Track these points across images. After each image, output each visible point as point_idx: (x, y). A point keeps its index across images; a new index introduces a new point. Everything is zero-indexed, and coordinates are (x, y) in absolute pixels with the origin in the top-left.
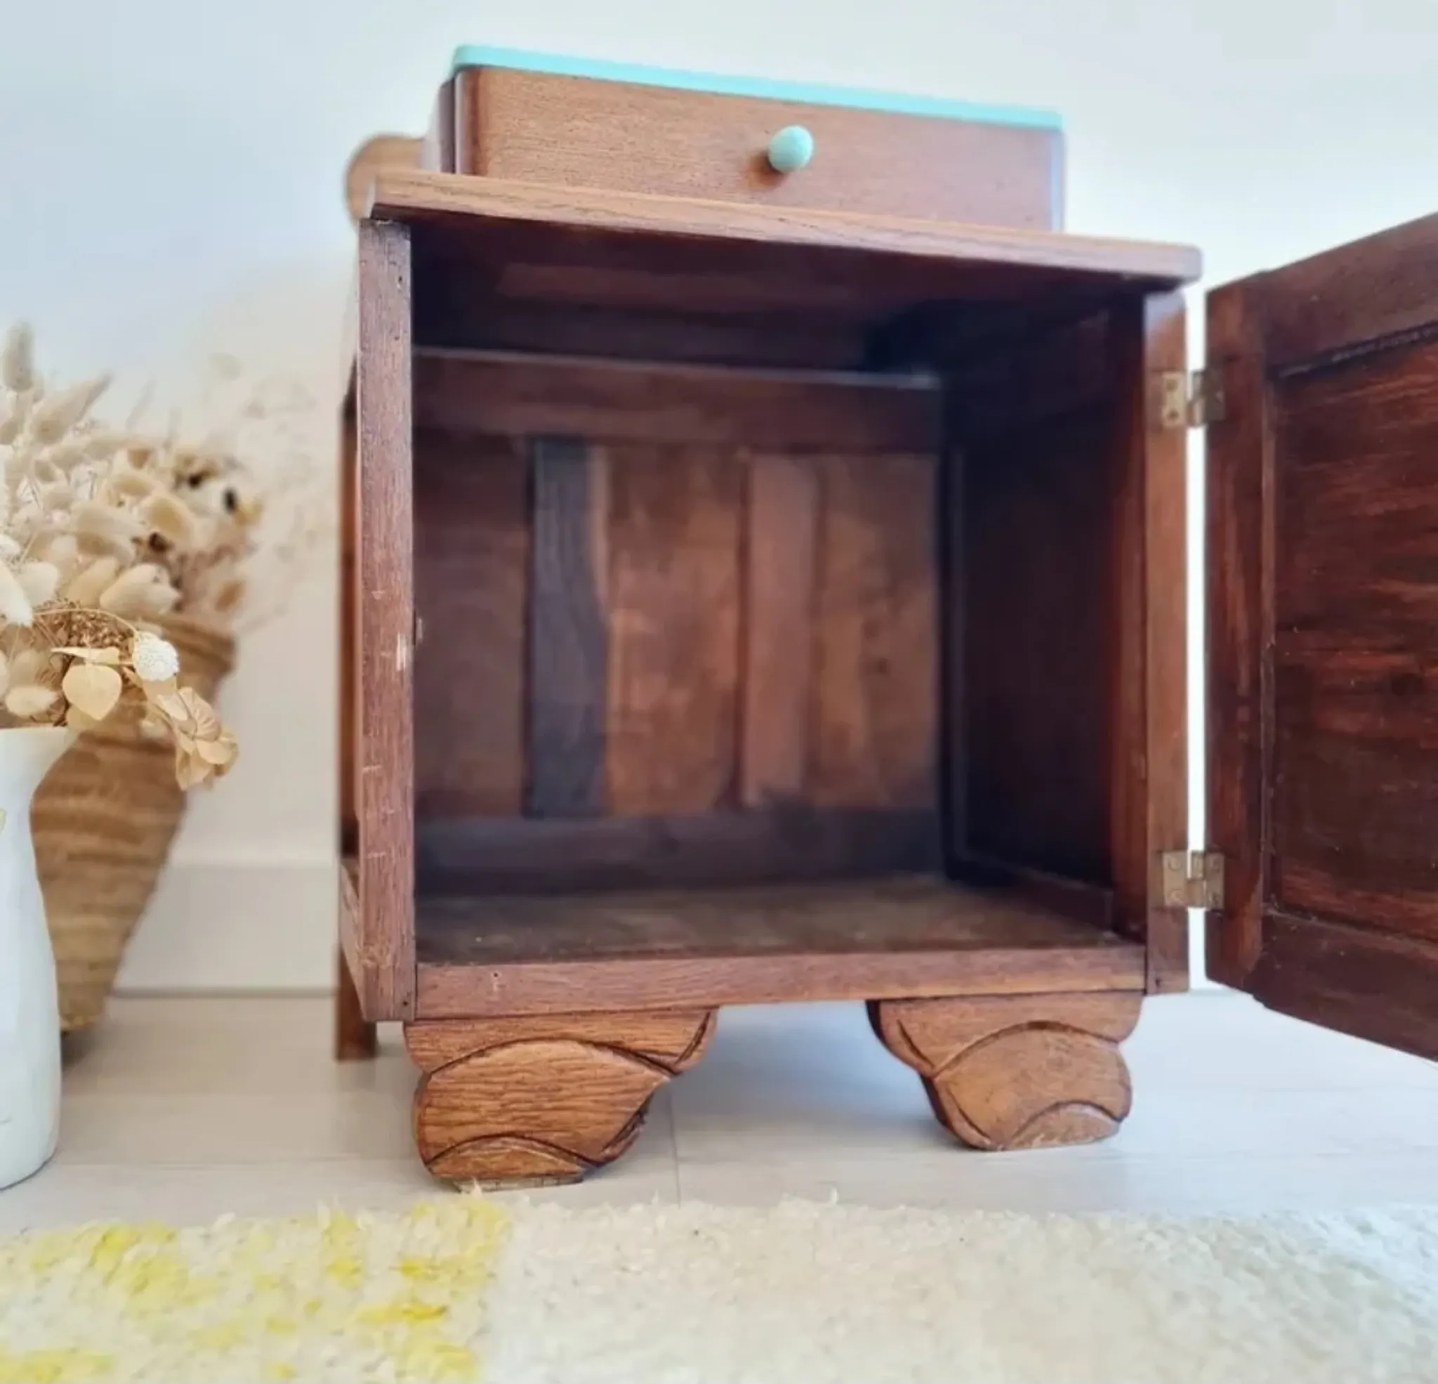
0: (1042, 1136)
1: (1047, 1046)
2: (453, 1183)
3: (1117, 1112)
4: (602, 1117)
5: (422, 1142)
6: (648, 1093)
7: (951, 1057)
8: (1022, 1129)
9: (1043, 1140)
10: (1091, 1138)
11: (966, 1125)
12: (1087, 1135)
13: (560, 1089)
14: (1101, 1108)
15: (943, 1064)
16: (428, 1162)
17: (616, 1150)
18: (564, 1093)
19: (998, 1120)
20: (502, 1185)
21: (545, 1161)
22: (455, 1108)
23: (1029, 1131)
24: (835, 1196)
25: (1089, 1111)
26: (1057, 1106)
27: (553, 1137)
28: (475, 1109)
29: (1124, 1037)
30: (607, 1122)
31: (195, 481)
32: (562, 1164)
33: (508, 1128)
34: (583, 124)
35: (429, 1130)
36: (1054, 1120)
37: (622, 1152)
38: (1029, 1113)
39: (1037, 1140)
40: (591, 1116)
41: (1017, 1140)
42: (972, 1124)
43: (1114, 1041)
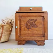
7: (37, 42)
9: (41, 45)
10: (43, 45)
16: (18, 44)
17: (24, 44)
19: (39, 44)
21: (22, 44)
29: (44, 42)
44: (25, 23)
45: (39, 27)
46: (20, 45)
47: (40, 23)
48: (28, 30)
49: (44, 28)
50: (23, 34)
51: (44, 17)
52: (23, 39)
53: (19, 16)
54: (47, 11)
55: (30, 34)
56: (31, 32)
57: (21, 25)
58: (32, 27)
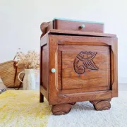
3: (109, 107)
15: (95, 104)
16: (53, 113)
27: (63, 111)
29: (110, 101)
32: (64, 113)
38: (102, 108)
39: (103, 110)
44: (73, 60)
46: (60, 114)
48: (79, 77)
50: (68, 87)
53: (59, 42)
54: (116, 35)
56: (86, 81)
57: (63, 65)
58: (87, 70)
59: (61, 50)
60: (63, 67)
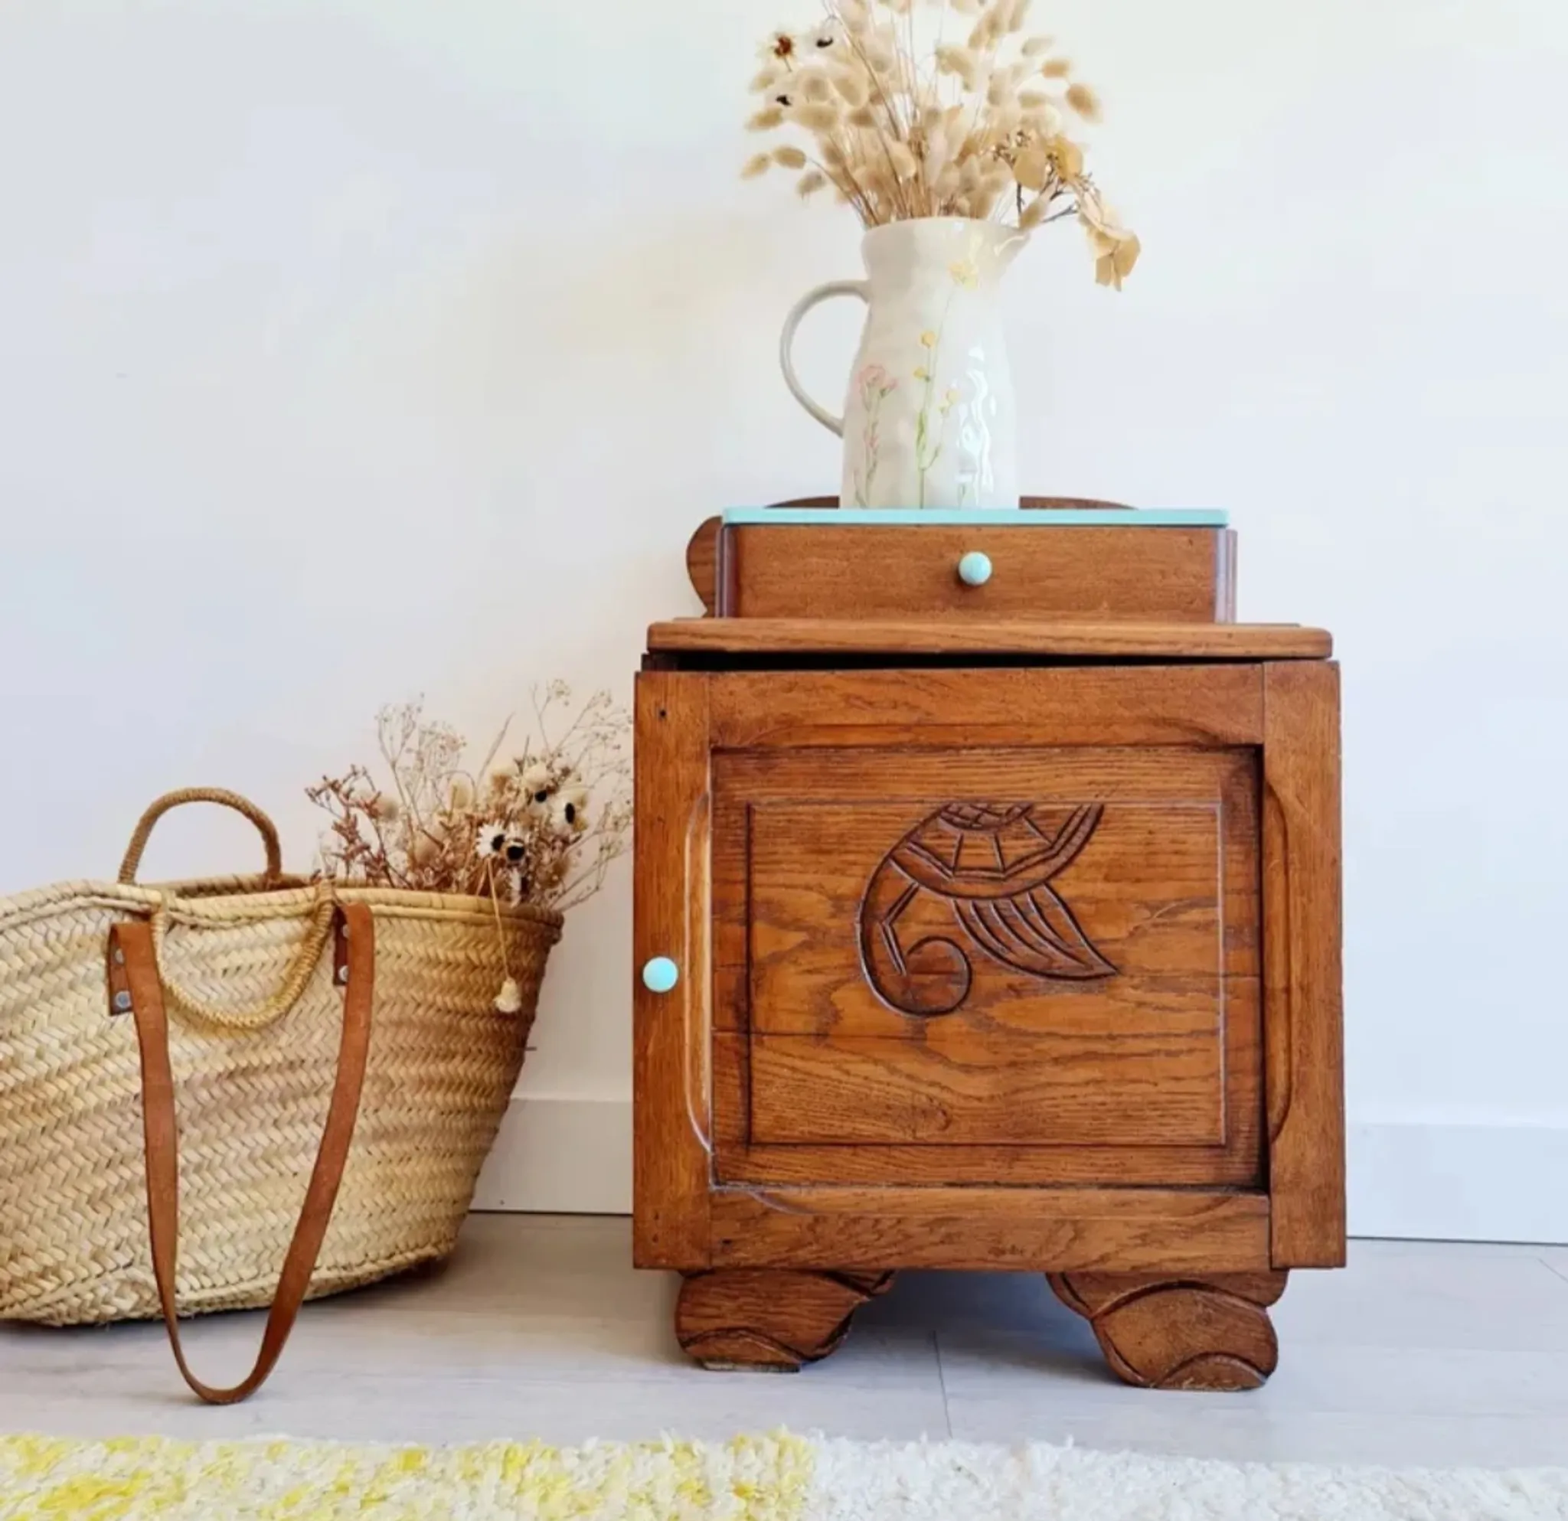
0: (1192, 1379)
1: (1196, 1303)
2: (700, 1363)
3: (1264, 1367)
4: (814, 1323)
5: (679, 1329)
6: (851, 1308)
7: (1107, 1305)
8: (1173, 1371)
9: (1192, 1383)
10: (1239, 1387)
11: (1121, 1363)
12: (1234, 1384)
13: (782, 1298)
14: (1246, 1361)
15: (1100, 1310)
16: (684, 1345)
17: (826, 1350)
18: (785, 1302)
19: (1150, 1361)
20: (738, 1367)
21: (769, 1351)
22: (704, 1305)
23: (1180, 1374)
24: (1070, 1441)
25: (1238, 1363)
26: (1205, 1355)
27: (775, 1335)
28: (719, 1307)
29: (1271, 1302)
30: (820, 1328)
31: (541, 796)
32: (784, 1356)
33: (745, 1324)
34: (815, 560)
35: (684, 1319)
36: (1201, 1366)
37: (830, 1352)
38: (1179, 1359)
39: (1186, 1383)
40: (807, 1322)
41: (1168, 1380)
42: (1127, 1363)
43: (1263, 1305)
44: (852, 884)
45: (1156, 981)
46: (736, 1361)
47: (1166, 891)
48: (916, 1041)
49: (1263, 995)
50: (804, 1131)
51: (1256, 752)
52: (785, 1225)
53: (724, 727)
54: (1324, 641)
55: (961, 1132)
56: (979, 1086)
57: (759, 926)
58: (989, 980)
59: (742, 791)
60: (763, 949)
